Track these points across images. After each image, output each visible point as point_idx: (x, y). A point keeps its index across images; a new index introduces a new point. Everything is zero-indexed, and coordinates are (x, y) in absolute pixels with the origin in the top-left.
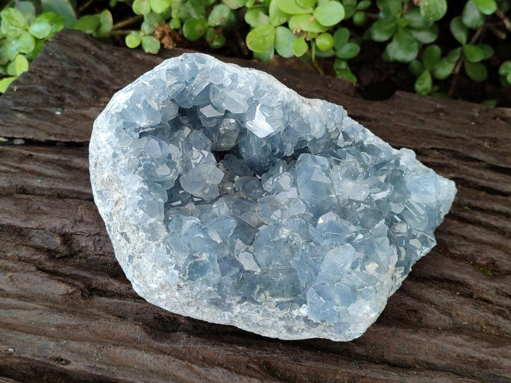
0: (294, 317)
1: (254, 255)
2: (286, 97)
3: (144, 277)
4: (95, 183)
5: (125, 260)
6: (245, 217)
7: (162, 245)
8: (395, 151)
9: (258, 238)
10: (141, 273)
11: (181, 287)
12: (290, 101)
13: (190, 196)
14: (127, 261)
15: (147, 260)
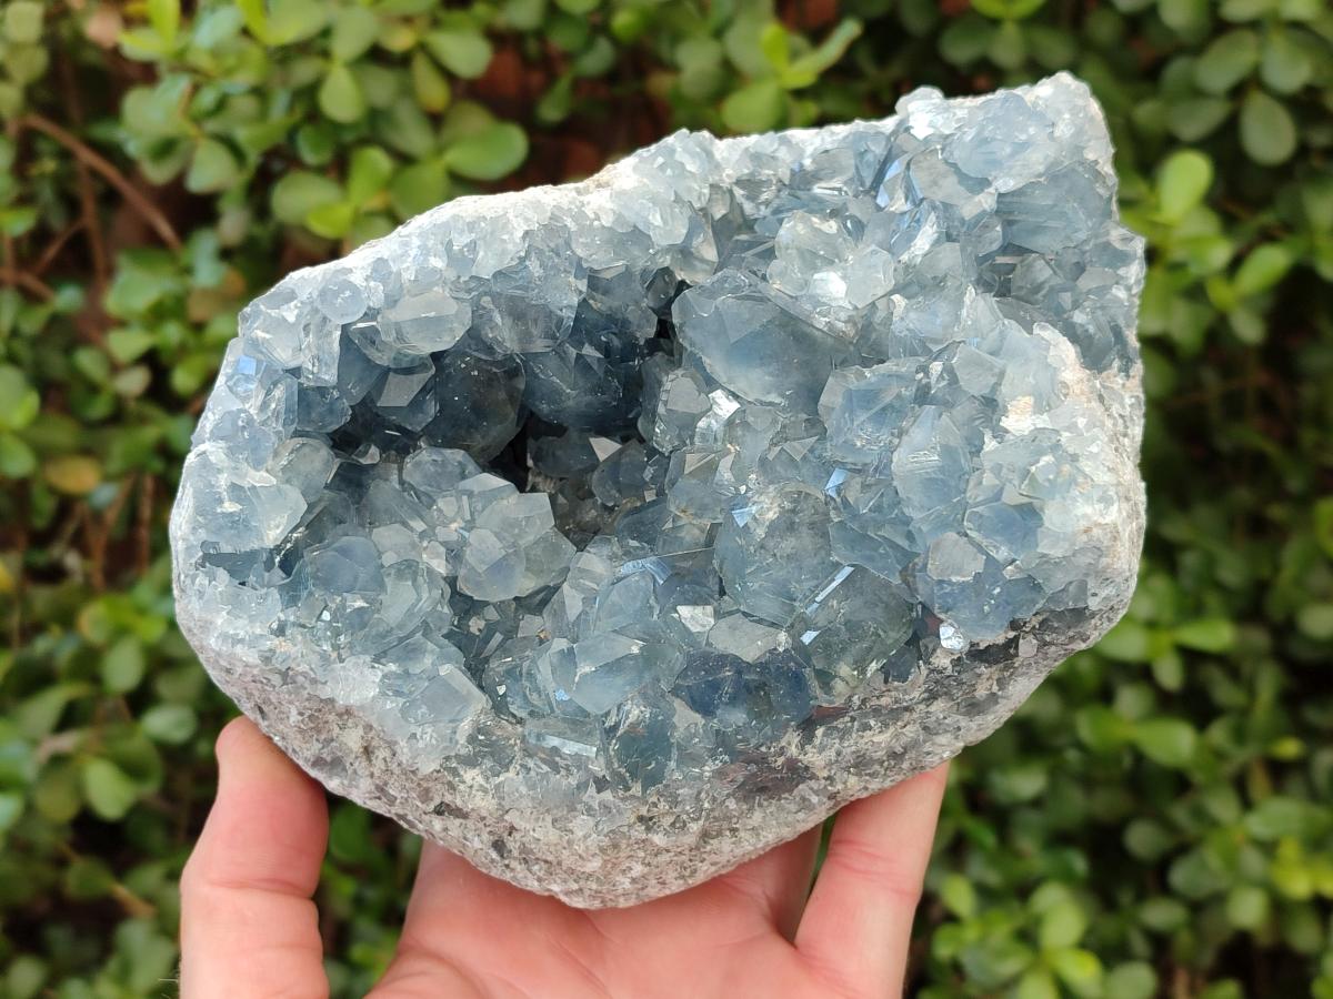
0: (949, 672)
1: (745, 614)
2: (530, 214)
3: (559, 864)
4: (294, 750)
5: (493, 861)
6: (666, 548)
7: (531, 763)
8: (888, 124)
9: (724, 568)
10: (546, 862)
11: (651, 819)
12: (549, 214)
13: (514, 606)
14: (498, 858)
15: (528, 821)
